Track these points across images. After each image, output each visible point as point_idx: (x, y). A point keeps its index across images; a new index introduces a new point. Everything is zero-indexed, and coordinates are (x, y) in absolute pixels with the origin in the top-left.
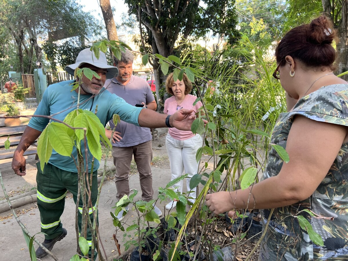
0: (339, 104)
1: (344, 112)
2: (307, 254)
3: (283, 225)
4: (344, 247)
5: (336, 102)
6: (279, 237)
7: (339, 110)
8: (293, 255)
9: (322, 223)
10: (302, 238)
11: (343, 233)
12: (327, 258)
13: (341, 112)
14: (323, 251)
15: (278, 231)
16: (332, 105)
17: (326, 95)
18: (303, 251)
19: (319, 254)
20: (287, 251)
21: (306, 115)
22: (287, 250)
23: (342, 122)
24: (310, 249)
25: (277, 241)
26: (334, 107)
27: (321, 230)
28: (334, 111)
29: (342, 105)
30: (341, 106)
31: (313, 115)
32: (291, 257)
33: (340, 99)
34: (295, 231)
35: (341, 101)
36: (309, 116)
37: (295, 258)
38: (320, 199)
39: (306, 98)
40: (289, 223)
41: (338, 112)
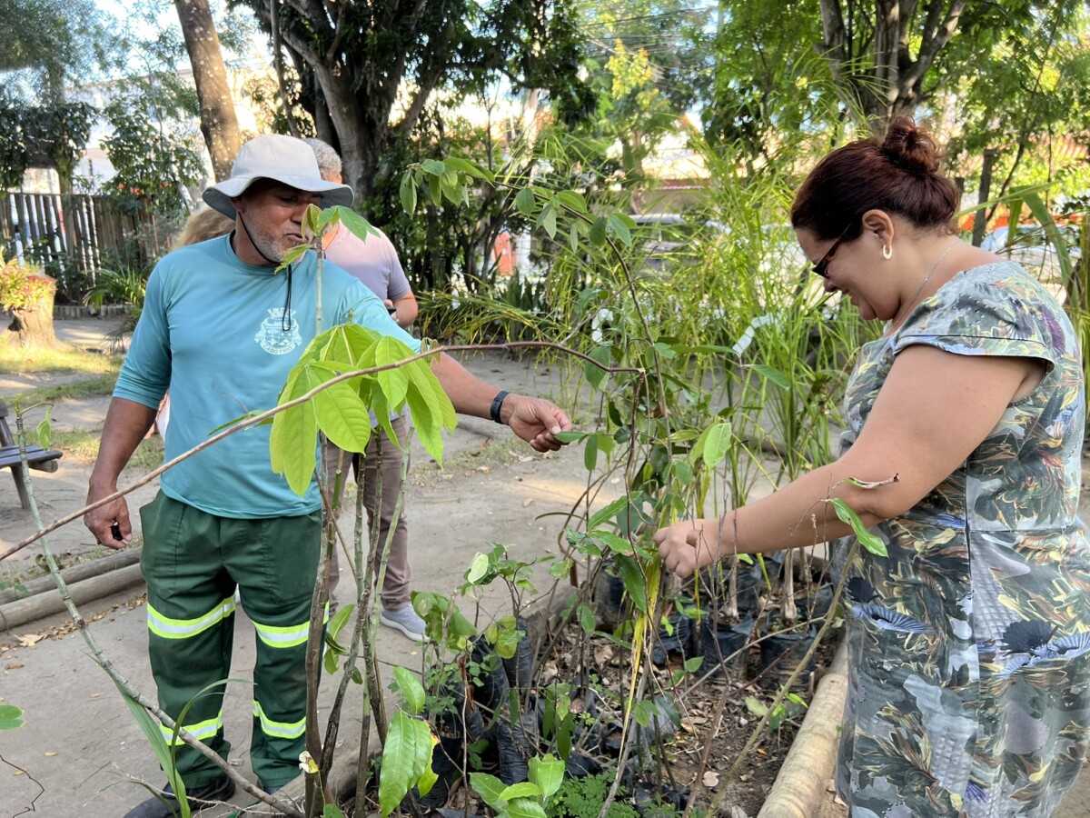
0: (1008, 308)
1: (1021, 325)
2: (964, 668)
3: (898, 611)
4: (1050, 642)
5: (1001, 305)
6: (890, 640)
7: (1010, 323)
8: (927, 680)
9: (997, 589)
10: (950, 632)
11: (1044, 609)
12: (1010, 672)
13: (1016, 326)
14: (1001, 657)
15: (886, 626)
16: (994, 314)
17: (977, 292)
18: (954, 663)
19: (993, 665)
20: (912, 672)
21: (941, 344)
22: (910, 668)
23: (1021, 349)
24: (970, 655)
25: (884, 652)
26: (998, 318)
27: (995, 607)
28: (1000, 327)
29: (1016, 311)
30: (1013, 314)
31: (955, 343)
32: (923, 684)
33: (1010, 295)
34: (932, 619)
35: (1011, 300)
36: (948, 347)
37: (933, 684)
38: (987, 532)
39: (931, 301)
40: (915, 601)
41: (1009, 327)
